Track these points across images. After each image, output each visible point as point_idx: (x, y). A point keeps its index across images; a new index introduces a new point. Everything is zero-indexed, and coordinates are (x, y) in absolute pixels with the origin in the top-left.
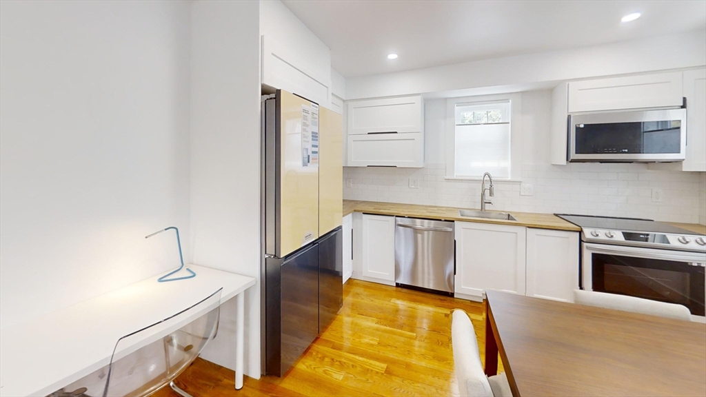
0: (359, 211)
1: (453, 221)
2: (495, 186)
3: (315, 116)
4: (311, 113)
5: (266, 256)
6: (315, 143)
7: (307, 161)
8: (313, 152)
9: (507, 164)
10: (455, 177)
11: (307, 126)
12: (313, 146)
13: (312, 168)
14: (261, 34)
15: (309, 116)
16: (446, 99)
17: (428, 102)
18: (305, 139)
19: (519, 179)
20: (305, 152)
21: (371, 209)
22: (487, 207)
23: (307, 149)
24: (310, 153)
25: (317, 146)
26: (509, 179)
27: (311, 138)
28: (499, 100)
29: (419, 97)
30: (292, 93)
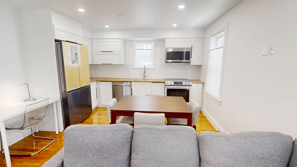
0: (98, 81)
1: (131, 82)
2: (146, 70)
3: (75, 48)
4: (73, 47)
5: (62, 92)
6: (76, 56)
7: (73, 62)
8: (76, 59)
9: (152, 63)
10: (136, 68)
11: (72, 51)
12: (75, 57)
13: (76, 65)
14: (53, 24)
15: (73, 48)
16: (132, 40)
17: (125, 41)
18: (72, 55)
19: (155, 68)
20: (72, 59)
21: (104, 80)
22: (146, 78)
23: (73, 59)
24: (74, 60)
25: (77, 57)
26: (153, 68)
27: (75, 55)
28: (150, 42)
29: (120, 39)
30: (66, 40)
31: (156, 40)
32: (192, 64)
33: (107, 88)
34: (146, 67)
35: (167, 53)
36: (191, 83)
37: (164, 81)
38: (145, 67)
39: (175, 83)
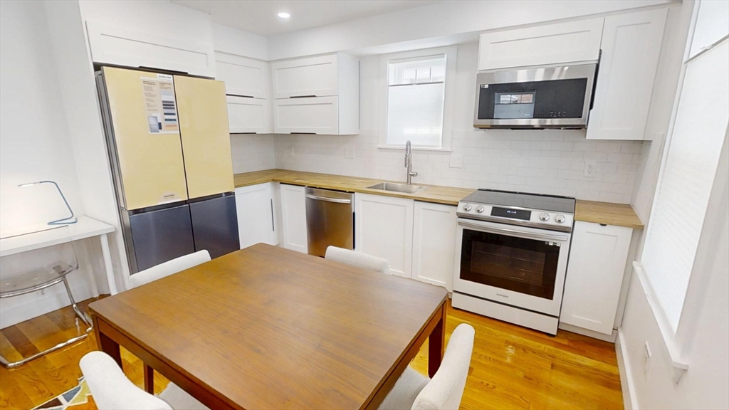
0: (276, 180)
1: (353, 193)
3: (168, 85)
4: (157, 84)
6: (170, 111)
7: (157, 127)
8: (166, 120)
9: (439, 131)
10: (387, 147)
11: (152, 96)
12: (165, 114)
15: (157, 87)
16: (379, 55)
17: (360, 61)
18: (151, 108)
19: (446, 149)
20: (153, 119)
21: (289, 179)
23: (156, 118)
24: (161, 121)
25: (173, 114)
26: (440, 148)
27: (162, 106)
28: (434, 53)
29: (335, 56)
30: (138, 66)
31: (458, 45)
32: (592, 133)
33: (295, 204)
34: (412, 144)
35: (482, 89)
36: (567, 220)
37: (453, 199)
38: (409, 144)
39: (496, 211)
